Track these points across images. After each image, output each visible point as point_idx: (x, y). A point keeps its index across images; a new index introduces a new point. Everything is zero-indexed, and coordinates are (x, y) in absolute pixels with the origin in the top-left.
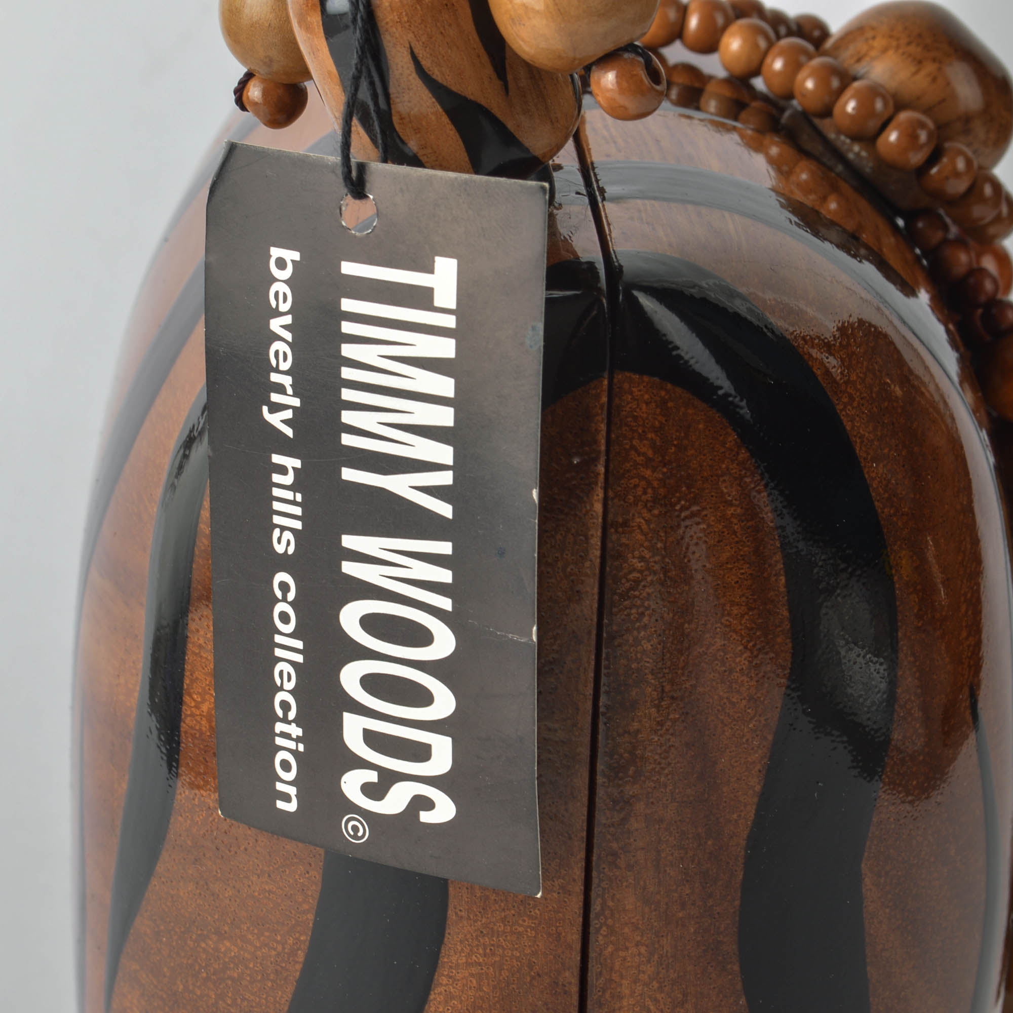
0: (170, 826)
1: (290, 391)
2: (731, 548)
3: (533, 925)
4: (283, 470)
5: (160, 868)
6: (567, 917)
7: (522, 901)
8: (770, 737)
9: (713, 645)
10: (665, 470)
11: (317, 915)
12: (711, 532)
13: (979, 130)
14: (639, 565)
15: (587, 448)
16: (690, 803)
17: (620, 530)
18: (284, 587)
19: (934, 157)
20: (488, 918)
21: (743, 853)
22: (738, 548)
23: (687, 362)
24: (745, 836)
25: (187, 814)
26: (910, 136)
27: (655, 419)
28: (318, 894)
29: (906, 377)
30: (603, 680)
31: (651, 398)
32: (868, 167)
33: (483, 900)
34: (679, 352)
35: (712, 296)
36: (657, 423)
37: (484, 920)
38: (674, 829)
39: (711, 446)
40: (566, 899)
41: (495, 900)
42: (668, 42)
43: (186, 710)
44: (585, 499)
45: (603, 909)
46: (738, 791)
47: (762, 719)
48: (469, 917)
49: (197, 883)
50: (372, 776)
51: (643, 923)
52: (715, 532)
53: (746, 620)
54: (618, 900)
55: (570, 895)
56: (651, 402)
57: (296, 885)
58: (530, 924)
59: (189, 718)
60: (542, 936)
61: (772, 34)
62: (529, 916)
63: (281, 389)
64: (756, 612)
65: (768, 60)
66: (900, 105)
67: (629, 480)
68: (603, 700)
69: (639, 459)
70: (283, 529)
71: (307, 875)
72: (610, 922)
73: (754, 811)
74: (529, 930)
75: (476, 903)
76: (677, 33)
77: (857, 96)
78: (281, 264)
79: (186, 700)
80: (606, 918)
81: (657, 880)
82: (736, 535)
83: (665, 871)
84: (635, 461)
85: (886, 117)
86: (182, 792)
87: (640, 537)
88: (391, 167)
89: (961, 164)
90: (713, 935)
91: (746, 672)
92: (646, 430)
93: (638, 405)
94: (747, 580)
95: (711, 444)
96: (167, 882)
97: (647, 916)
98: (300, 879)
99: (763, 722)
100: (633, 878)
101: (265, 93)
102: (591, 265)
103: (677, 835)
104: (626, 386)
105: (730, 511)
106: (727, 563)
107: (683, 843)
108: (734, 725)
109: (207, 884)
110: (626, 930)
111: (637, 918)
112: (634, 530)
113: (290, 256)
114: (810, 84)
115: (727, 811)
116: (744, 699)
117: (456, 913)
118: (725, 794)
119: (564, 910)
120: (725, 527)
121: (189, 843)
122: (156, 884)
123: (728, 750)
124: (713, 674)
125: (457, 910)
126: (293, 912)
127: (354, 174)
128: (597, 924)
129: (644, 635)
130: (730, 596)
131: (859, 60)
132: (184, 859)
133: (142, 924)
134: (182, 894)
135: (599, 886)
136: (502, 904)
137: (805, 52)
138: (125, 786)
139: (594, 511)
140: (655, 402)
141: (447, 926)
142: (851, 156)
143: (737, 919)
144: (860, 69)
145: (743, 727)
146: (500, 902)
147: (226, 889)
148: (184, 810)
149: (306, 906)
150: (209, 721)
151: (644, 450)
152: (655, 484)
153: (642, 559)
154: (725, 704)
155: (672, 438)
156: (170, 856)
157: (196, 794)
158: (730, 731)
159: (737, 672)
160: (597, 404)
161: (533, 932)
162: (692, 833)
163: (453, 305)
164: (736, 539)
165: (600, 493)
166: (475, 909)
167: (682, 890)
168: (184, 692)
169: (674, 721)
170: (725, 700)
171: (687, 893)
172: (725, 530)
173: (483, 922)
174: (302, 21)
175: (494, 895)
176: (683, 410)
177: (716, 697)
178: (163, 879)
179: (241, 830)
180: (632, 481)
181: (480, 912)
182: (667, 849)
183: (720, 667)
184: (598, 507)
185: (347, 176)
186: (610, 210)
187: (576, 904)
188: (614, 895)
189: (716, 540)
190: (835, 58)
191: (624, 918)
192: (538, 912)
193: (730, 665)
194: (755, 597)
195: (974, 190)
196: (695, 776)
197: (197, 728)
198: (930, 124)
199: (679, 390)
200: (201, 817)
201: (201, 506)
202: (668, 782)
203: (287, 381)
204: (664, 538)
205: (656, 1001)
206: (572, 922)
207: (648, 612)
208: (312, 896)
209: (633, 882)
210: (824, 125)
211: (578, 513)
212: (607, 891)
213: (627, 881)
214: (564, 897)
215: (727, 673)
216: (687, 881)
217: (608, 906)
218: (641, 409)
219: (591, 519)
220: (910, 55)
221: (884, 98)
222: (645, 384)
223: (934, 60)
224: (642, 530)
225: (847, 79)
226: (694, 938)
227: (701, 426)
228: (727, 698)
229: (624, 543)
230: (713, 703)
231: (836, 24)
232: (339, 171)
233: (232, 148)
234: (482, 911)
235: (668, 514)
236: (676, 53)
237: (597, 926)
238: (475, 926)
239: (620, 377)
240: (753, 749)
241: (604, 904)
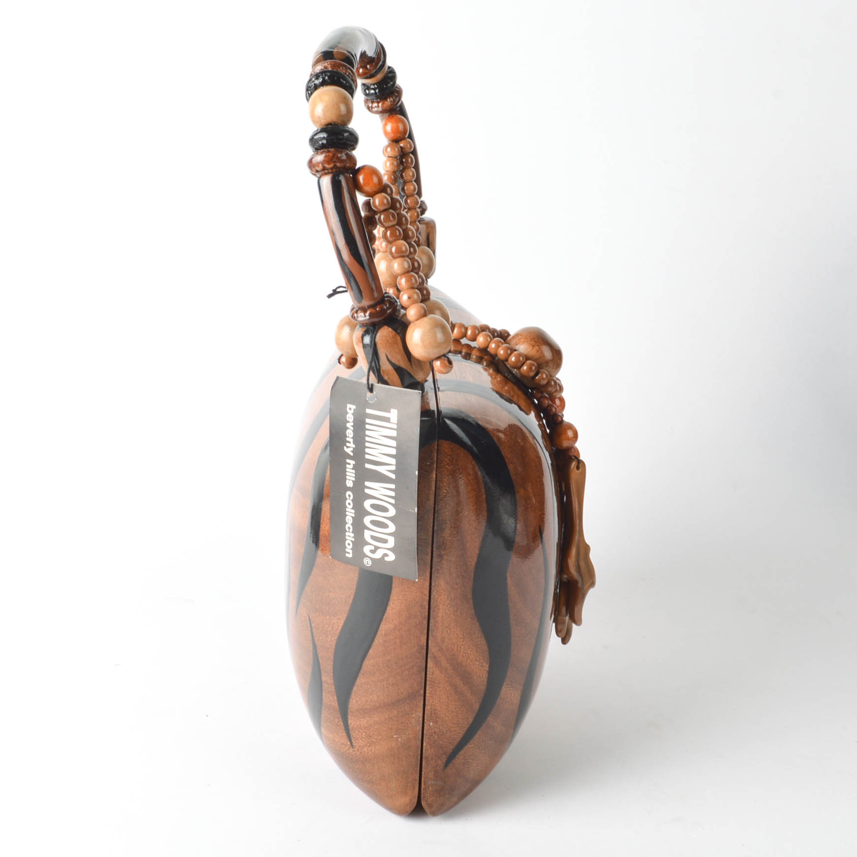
1: (352, 443)
4: (349, 464)
13: (551, 364)
18: (349, 496)
19: (537, 374)
26: (530, 368)
29: (524, 437)
30: (436, 523)
32: (519, 376)
35: (465, 418)
42: (462, 338)
45: (435, 585)
50: (373, 548)
61: (492, 336)
63: (349, 442)
65: (491, 344)
66: (527, 358)
68: (435, 528)
70: (349, 480)
72: (437, 589)
76: (464, 335)
77: (515, 356)
78: (350, 409)
85: (523, 362)
88: (380, 385)
89: (544, 376)
101: (346, 360)
102: (434, 411)
105: (470, 477)
113: (353, 407)
114: (502, 352)
127: (370, 386)
131: (517, 345)
133: (308, 589)
137: (501, 342)
142: (514, 372)
144: (517, 347)
150: (328, 531)
163: (396, 423)
169: (455, 534)
174: (357, 344)
179: (336, 562)
185: (368, 387)
186: (440, 394)
187: (428, 584)
190: (509, 344)
195: (549, 383)
198: (536, 364)
201: (327, 467)
203: (351, 440)
205: (449, 611)
210: (506, 363)
220: (531, 344)
221: (522, 357)
223: (538, 346)
225: (513, 350)
231: (512, 332)
232: (366, 386)
233: (338, 378)
236: (464, 341)
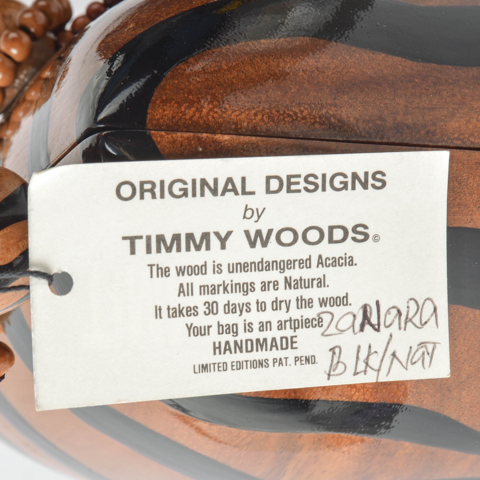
0: (430, 409)
2: (246, 66)
3: (472, 177)
5: (454, 417)
6: (466, 158)
7: (459, 184)
8: (354, 48)
9: (303, 77)
10: (202, 101)
11: (476, 308)
12: (237, 77)
14: (259, 117)
15: (193, 142)
16: (395, 90)
17: (239, 126)
20: (470, 203)
21: (421, 63)
22: (246, 63)
23: (138, 89)
24: (412, 62)
25: (422, 397)
27: (173, 106)
28: (464, 307)
31: (161, 108)
33: (460, 206)
34: (133, 93)
36: (175, 105)
37: (472, 206)
38: (411, 99)
39: (187, 76)
40: (456, 159)
41: (460, 199)
43: (361, 399)
44: (222, 144)
46: (386, 65)
47: (343, 52)
48: (470, 215)
49: (462, 389)
51: (466, 117)
52: (237, 75)
53: (287, 59)
54: (454, 131)
55: (453, 156)
56: (163, 109)
57: (459, 321)
58: (472, 179)
59: (366, 397)
60: (478, 173)
62: (467, 180)
64: (282, 54)
67: (210, 121)
69: (197, 115)
71: (453, 314)
73: (397, 57)
74: (475, 180)
75: (462, 211)
79: (355, 399)
80: (465, 138)
81: (441, 109)
82: (239, 64)
83: (435, 105)
84: (198, 117)
86: (409, 400)
87: (243, 116)
90: (469, 80)
91: (317, 60)
92: (180, 111)
93: (165, 115)
94: (264, 59)
95: (186, 77)
96: (462, 411)
97: (462, 115)
98: (456, 319)
99: (345, 51)
100: (440, 123)
103: (413, 98)
104: (154, 122)
106: (255, 69)
107: (418, 95)
108: (348, 66)
109: (462, 383)
110: (471, 127)
111: (463, 121)
112: (239, 119)
115: (398, 71)
116: (333, 61)
117: (469, 222)
118: (388, 72)
119: (462, 159)
120: (234, 70)
121: (439, 395)
122: (463, 419)
123: (363, 70)
124: (320, 77)
125: (467, 221)
126: (475, 324)
128: (468, 143)
129: (300, 114)
130: (274, 67)
132: (448, 398)
134: (469, 400)
135: (446, 142)
136: (462, 195)
138: (407, 444)
139: (229, 139)
140: (163, 106)
141: (477, 228)
143: (459, 67)
145: (349, 62)
146: (461, 197)
147: (464, 369)
148: (420, 399)
149: (472, 316)
151: (191, 112)
152: (210, 106)
153: (256, 115)
154: (336, 71)
155: (184, 97)
156: (447, 409)
157: (410, 391)
158: (351, 69)
159: (318, 64)
160: (166, 137)
161: (477, 177)
162: (412, 89)
164: (241, 63)
165: (219, 137)
166: (466, 211)
167: (445, 96)
168: (350, 401)
170: (334, 71)
171: (446, 93)
172: (236, 70)
173: (473, 206)
175: (457, 200)
176: (167, 91)
177: (333, 76)
178: (461, 414)
180: (210, 120)
181: (468, 208)
182: (422, 103)
183: (315, 73)
184: (227, 137)
188: (451, 133)
189: (242, 74)
191: (464, 128)
192: (464, 175)
193: (314, 68)
194: (274, 54)
196: (379, 87)
197: (371, 390)
199: (156, 93)
200: (423, 387)
202: (383, 102)
204: (243, 102)
206: (469, 155)
207: (286, 112)
208: (465, 311)
209: (443, 122)
211: (231, 149)
212: (449, 137)
213: (442, 126)
214: (455, 159)
215: (319, 70)
216: (439, 93)
217: (458, 136)
218: (168, 114)
219: (234, 141)
222: (153, 112)
224: (239, 114)
226: (471, 90)
227: (176, 82)
228: (333, 70)
229: (247, 125)
230: (336, 77)
234: (467, 207)
235: (228, 100)
237: (470, 143)
238: (476, 211)
239: (149, 126)
240: (361, 57)
241: (458, 139)
